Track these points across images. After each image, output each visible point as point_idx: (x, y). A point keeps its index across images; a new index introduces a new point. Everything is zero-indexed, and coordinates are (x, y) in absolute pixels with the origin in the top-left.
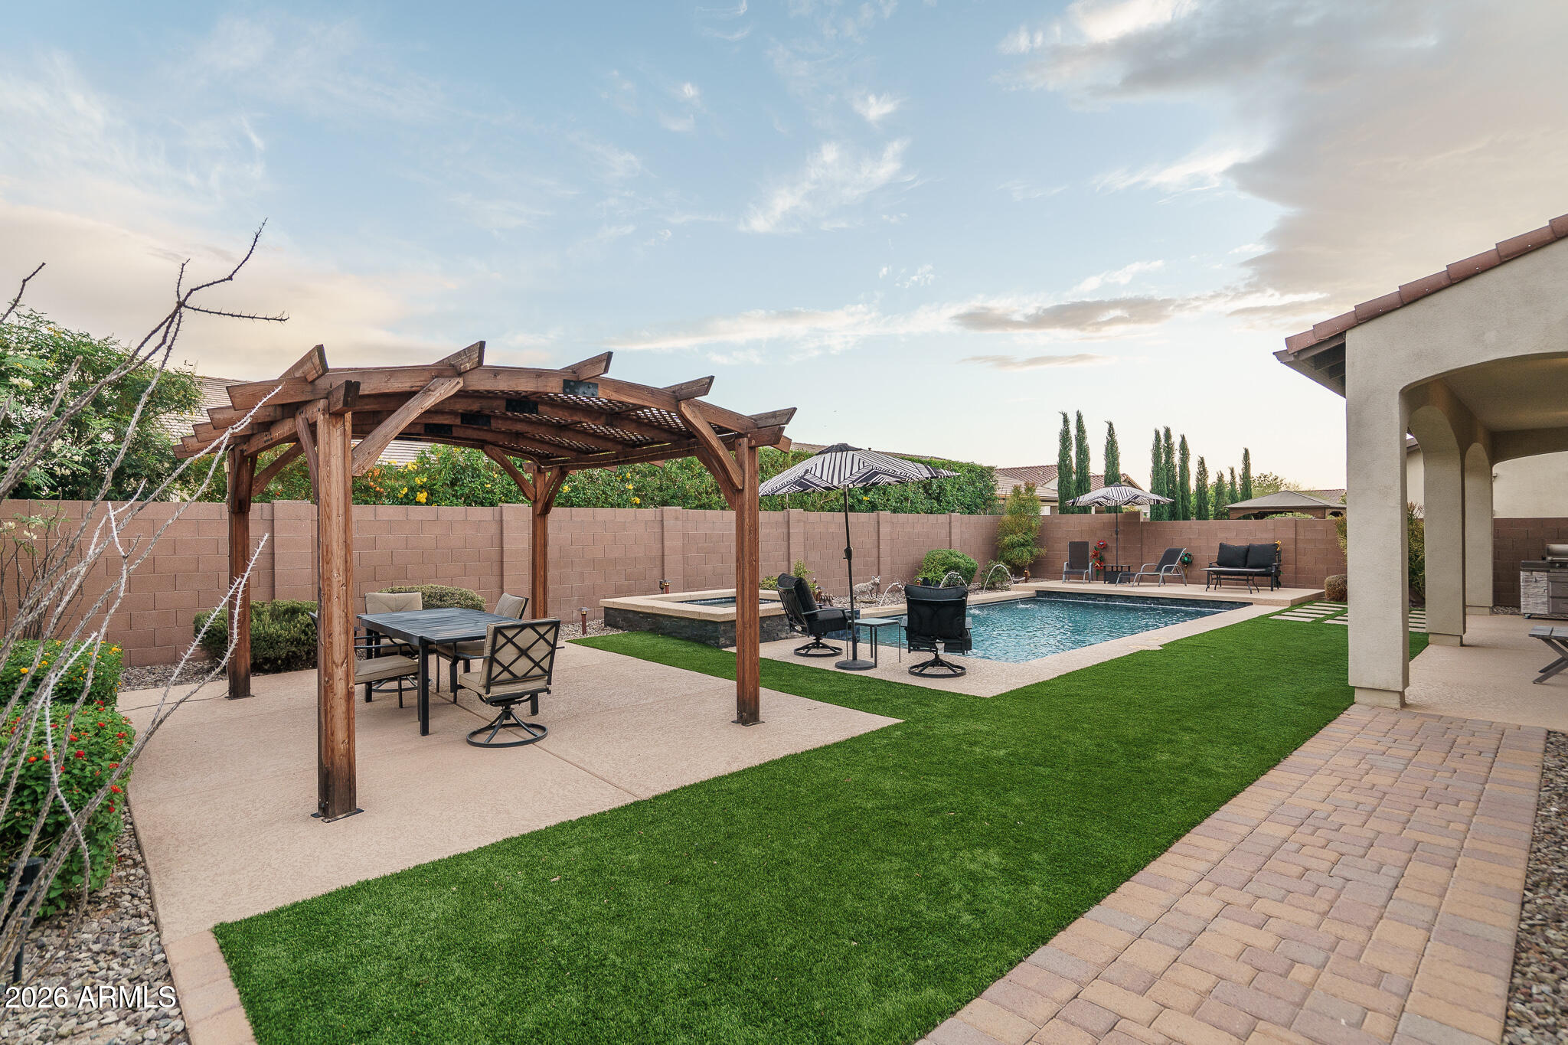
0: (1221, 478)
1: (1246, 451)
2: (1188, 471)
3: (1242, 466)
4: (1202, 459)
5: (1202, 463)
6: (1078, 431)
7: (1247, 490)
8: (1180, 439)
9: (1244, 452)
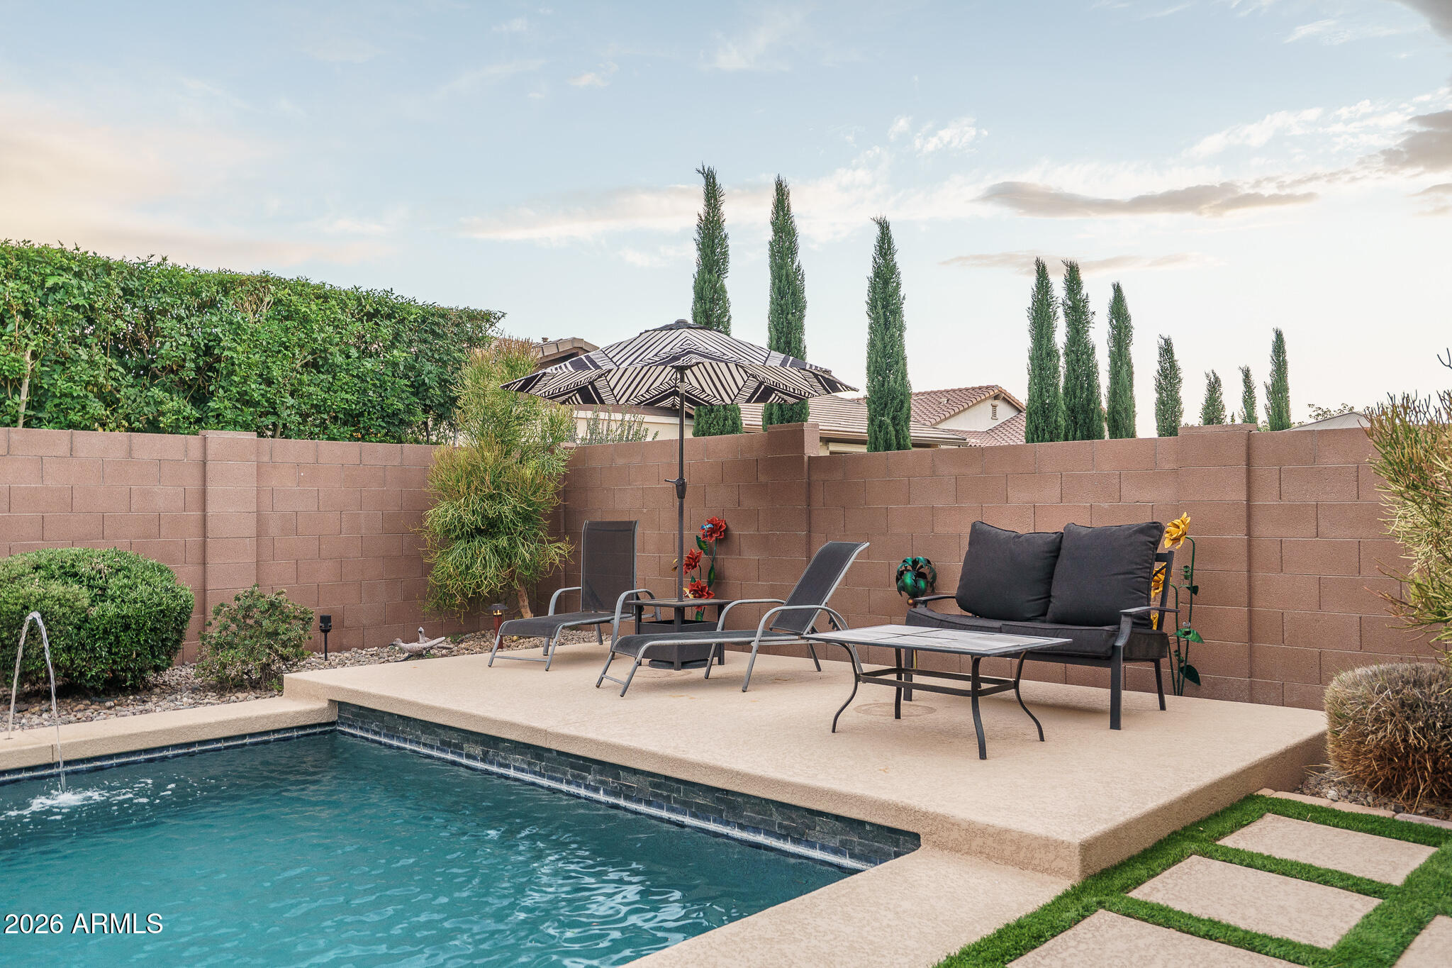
0: (1214, 386)
1: (1279, 335)
2: (1129, 365)
3: (1269, 367)
4: (1168, 342)
5: (1167, 350)
6: (776, 232)
7: (1280, 418)
8: (1111, 294)
9: (1273, 337)
